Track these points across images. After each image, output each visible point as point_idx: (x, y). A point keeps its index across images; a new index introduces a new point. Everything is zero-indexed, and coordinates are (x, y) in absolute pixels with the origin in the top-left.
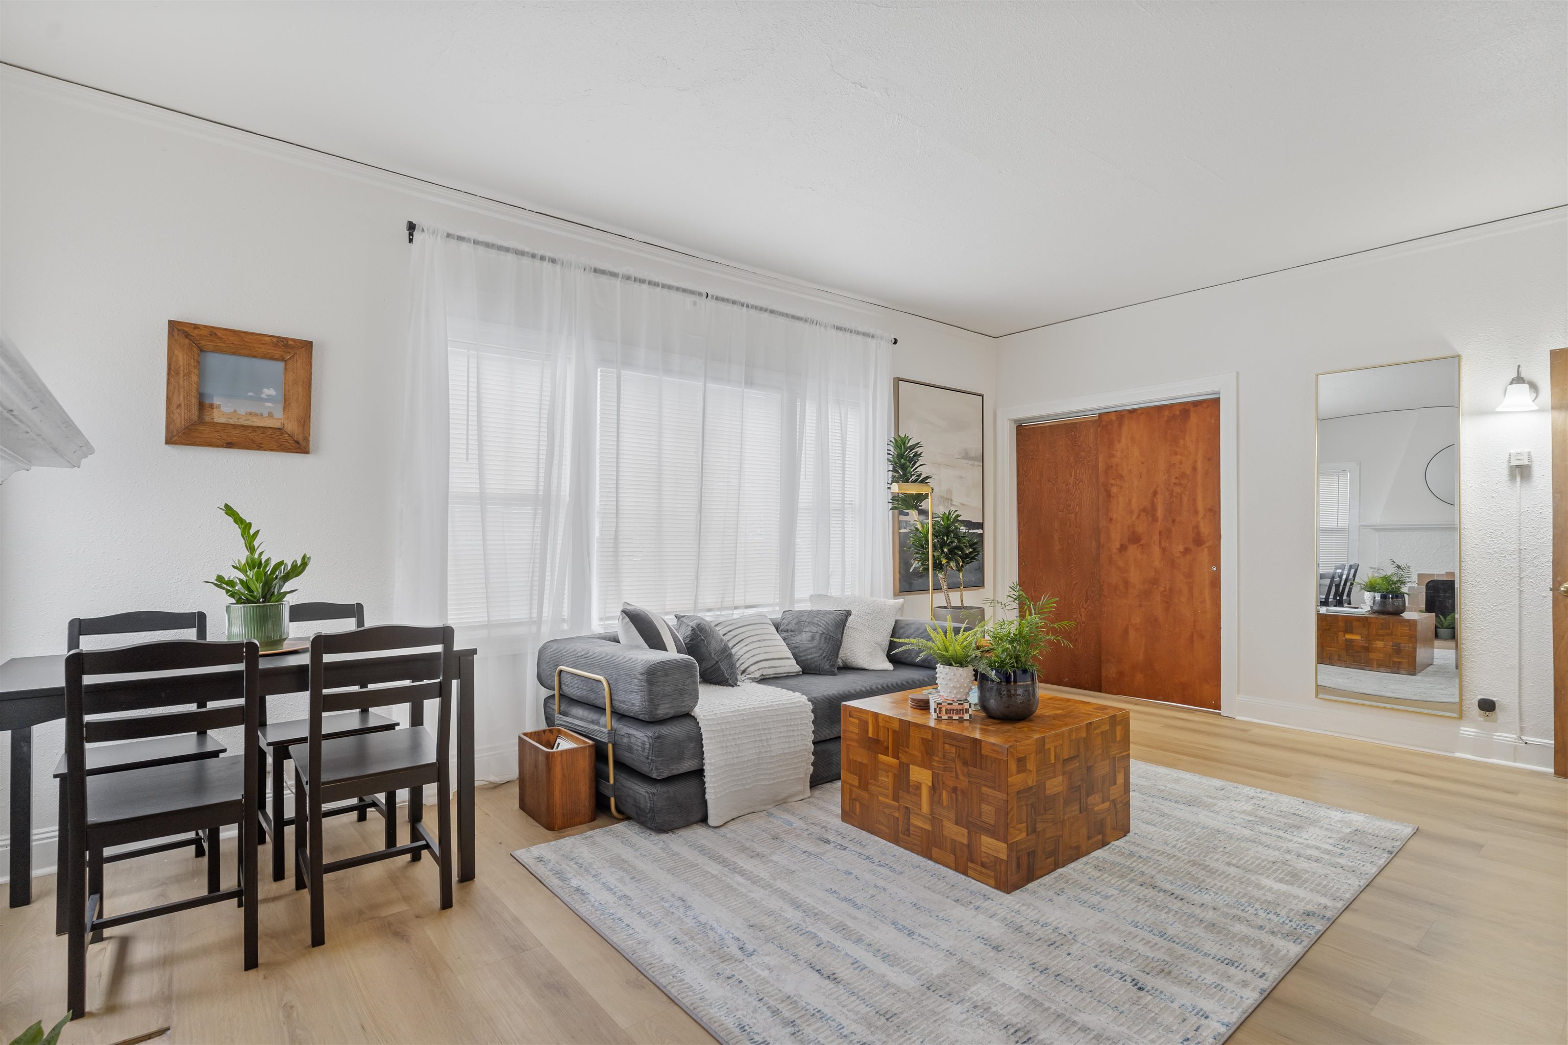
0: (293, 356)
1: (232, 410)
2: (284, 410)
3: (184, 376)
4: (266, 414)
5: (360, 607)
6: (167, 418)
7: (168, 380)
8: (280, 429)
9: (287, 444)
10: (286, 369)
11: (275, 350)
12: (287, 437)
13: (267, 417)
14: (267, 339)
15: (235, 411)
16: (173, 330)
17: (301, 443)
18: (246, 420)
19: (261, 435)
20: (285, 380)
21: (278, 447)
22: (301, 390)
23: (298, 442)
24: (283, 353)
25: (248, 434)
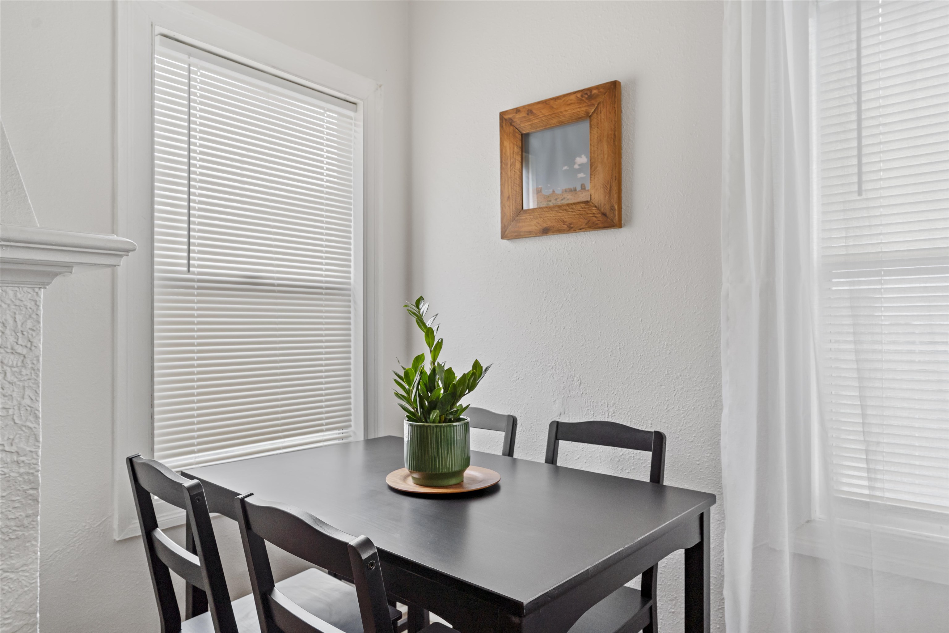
0: (597, 108)
1: (551, 191)
2: (591, 177)
3: (511, 166)
4: (579, 188)
5: (660, 438)
6: (501, 213)
7: (501, 173)
8: (587, 202)
9: (594, 219)
10: (591, 127)
11: (580, 108)
12: (594, 210)
13: (580, 191)
14: (573, 97)
15: (554, 191)
16: (503, 122)
17: (607, 215)
18: (562, 200)
19: (570, 213)
20: (591, 140)
21: (586, 224)
22: (605, 147)
23: (604, 214)
24: (587, 108)
25: (560, 214)
